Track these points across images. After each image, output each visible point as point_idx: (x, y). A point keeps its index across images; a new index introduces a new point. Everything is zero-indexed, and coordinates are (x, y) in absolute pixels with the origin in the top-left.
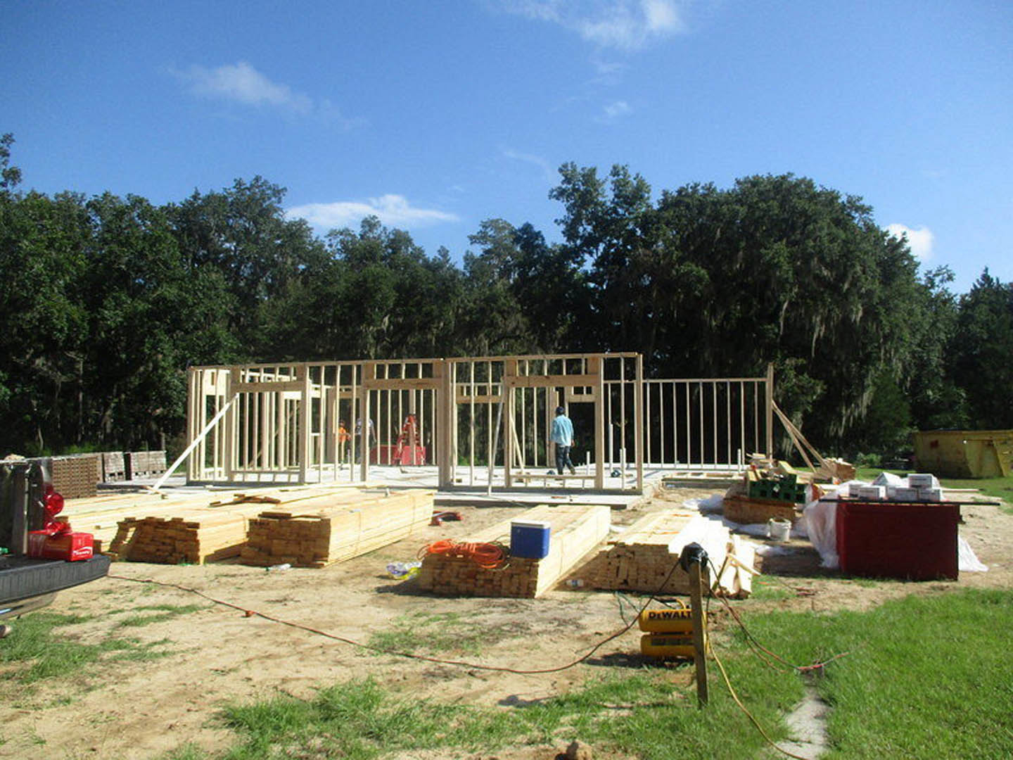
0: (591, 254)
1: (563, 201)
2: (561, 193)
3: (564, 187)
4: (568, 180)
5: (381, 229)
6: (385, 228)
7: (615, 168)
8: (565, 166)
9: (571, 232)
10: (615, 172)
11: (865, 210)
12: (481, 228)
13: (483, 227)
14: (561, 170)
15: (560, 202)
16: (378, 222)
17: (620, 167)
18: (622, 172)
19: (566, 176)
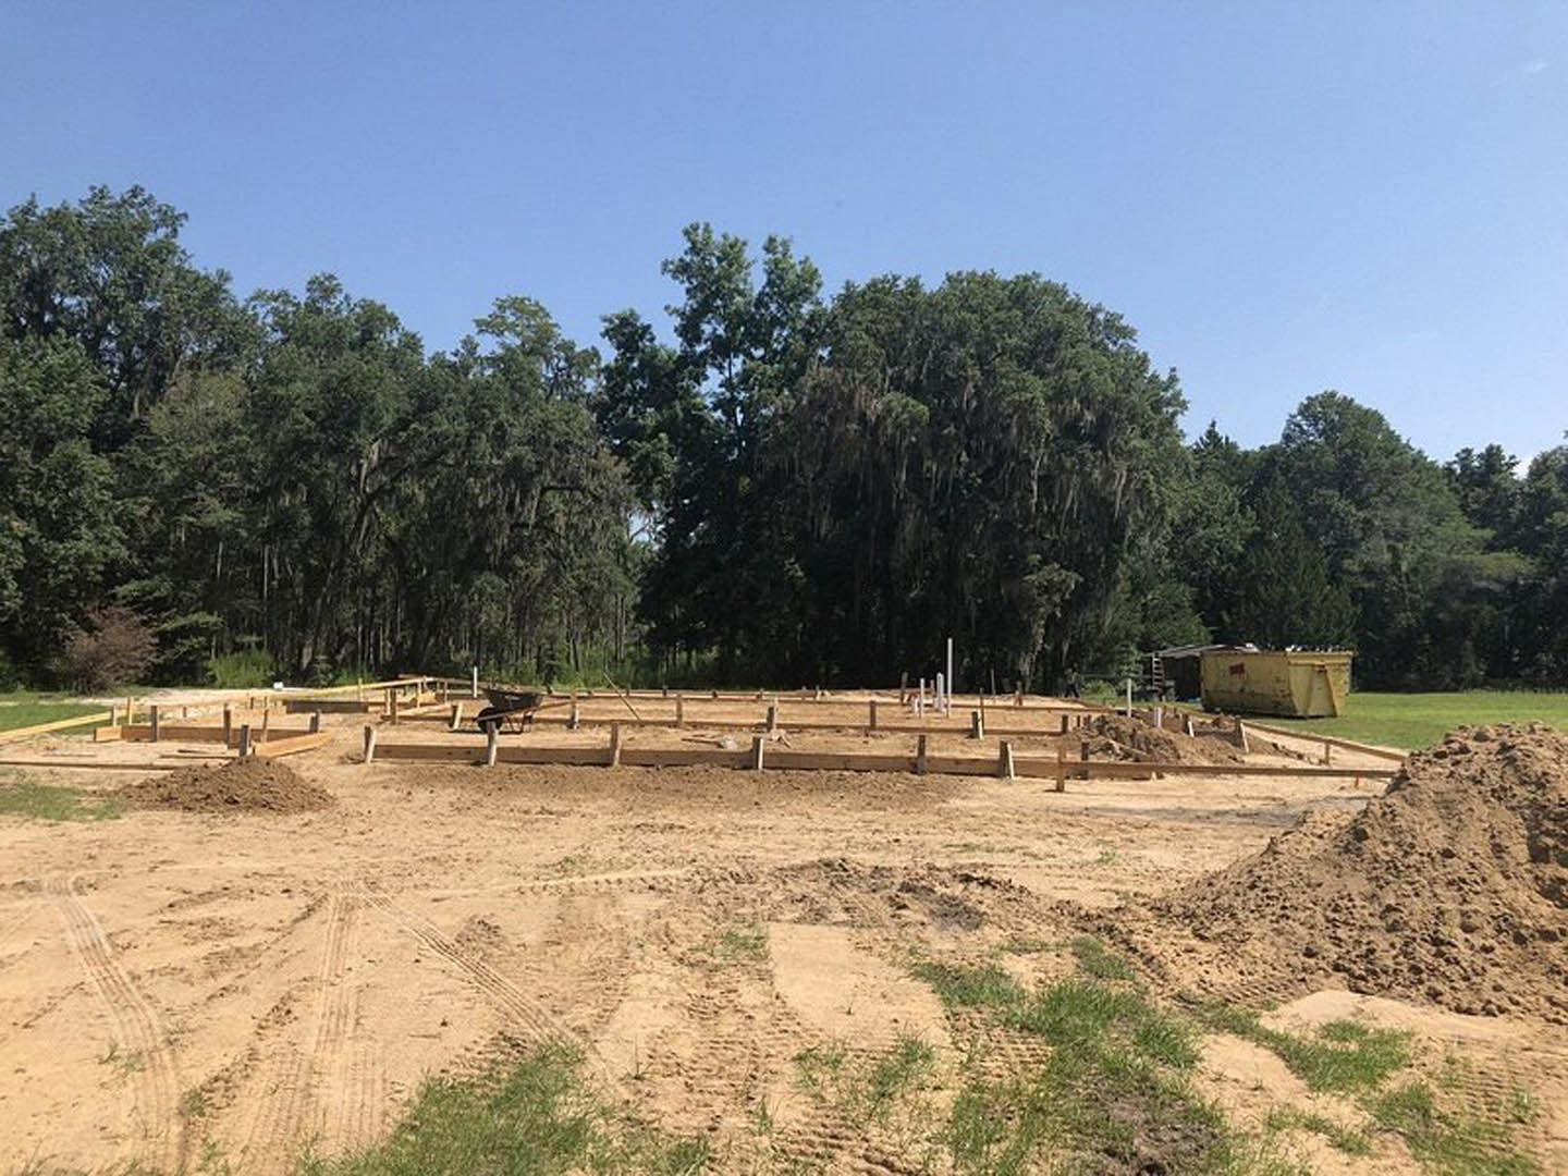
0: (720, 368)
1: (683, 282)
2: (683, 269)
3: (688, 258)
4: (694, 249)
5: (341, 297)
6: (347, 298)
7: (772, 240)
8: (695, 228)
9: (689, 330)
10: (770, 247)
11: (1127, 333)
12: (495, 308)
13: (500, 307)
14: (686, 233)
15: (677, 282)
16: (338, 285)
17: (779, 240)
18: (780, 249)
19: (694, 243)
